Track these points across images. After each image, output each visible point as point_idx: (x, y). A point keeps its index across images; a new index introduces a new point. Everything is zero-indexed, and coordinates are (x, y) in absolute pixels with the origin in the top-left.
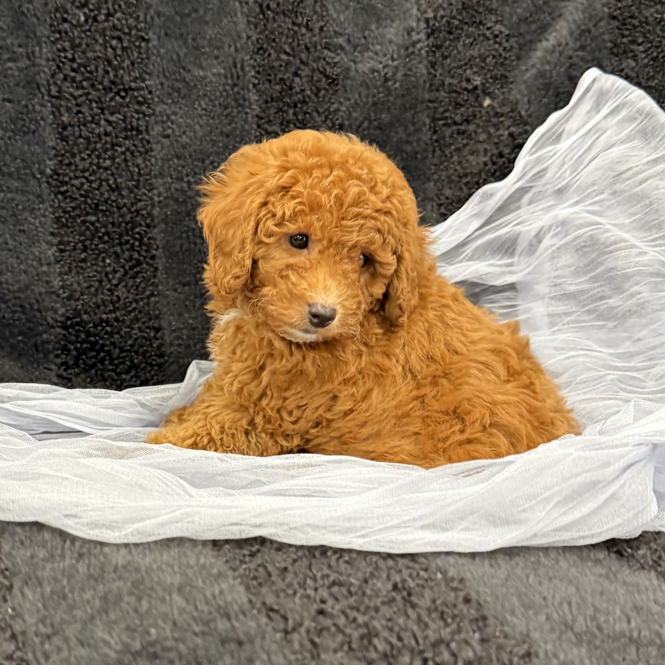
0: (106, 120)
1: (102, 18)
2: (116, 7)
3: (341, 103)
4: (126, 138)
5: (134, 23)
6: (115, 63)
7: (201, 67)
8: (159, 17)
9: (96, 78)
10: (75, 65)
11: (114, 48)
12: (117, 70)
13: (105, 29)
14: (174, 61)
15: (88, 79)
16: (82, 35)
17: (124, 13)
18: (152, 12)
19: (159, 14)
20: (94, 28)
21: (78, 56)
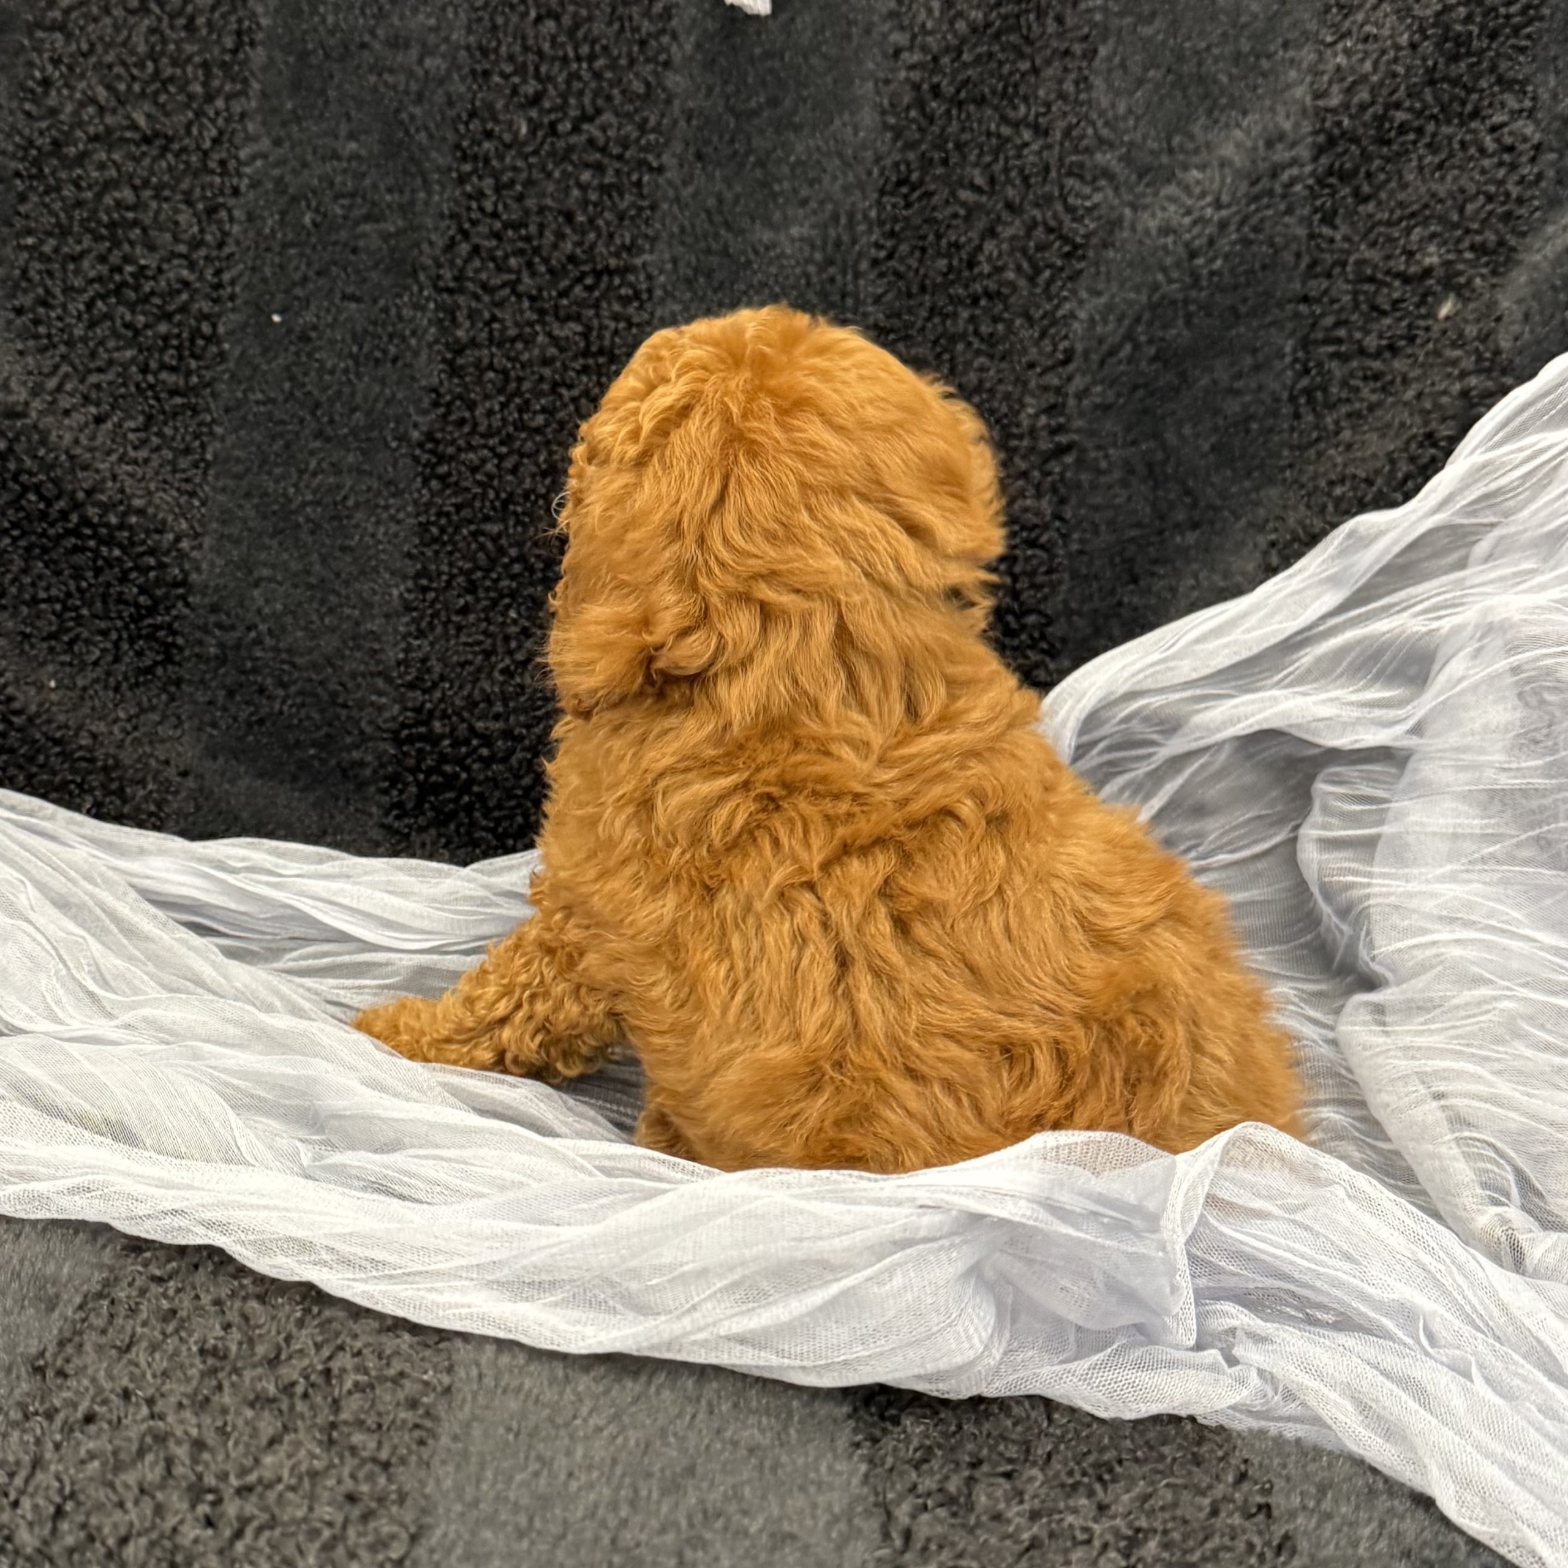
0: (549, 335)
1: (565, 126)
2: (600, 102)
3: (1081, 302)
4: (585, 370)
5: (635, 134)
6: (581, 218)
7: (769, 224)
8: (689, 120)
9: (536, 251)
10: (498, 225)
11: (584, 188)
12: (583, 233)
13: (570, 149)
14: (708, 213)
15: (521, 252)
16: (520, 163)
17: (617, 114)
18: (676, 109)
19: (689, 115)
20: (547, 147)
21: (506, 207)
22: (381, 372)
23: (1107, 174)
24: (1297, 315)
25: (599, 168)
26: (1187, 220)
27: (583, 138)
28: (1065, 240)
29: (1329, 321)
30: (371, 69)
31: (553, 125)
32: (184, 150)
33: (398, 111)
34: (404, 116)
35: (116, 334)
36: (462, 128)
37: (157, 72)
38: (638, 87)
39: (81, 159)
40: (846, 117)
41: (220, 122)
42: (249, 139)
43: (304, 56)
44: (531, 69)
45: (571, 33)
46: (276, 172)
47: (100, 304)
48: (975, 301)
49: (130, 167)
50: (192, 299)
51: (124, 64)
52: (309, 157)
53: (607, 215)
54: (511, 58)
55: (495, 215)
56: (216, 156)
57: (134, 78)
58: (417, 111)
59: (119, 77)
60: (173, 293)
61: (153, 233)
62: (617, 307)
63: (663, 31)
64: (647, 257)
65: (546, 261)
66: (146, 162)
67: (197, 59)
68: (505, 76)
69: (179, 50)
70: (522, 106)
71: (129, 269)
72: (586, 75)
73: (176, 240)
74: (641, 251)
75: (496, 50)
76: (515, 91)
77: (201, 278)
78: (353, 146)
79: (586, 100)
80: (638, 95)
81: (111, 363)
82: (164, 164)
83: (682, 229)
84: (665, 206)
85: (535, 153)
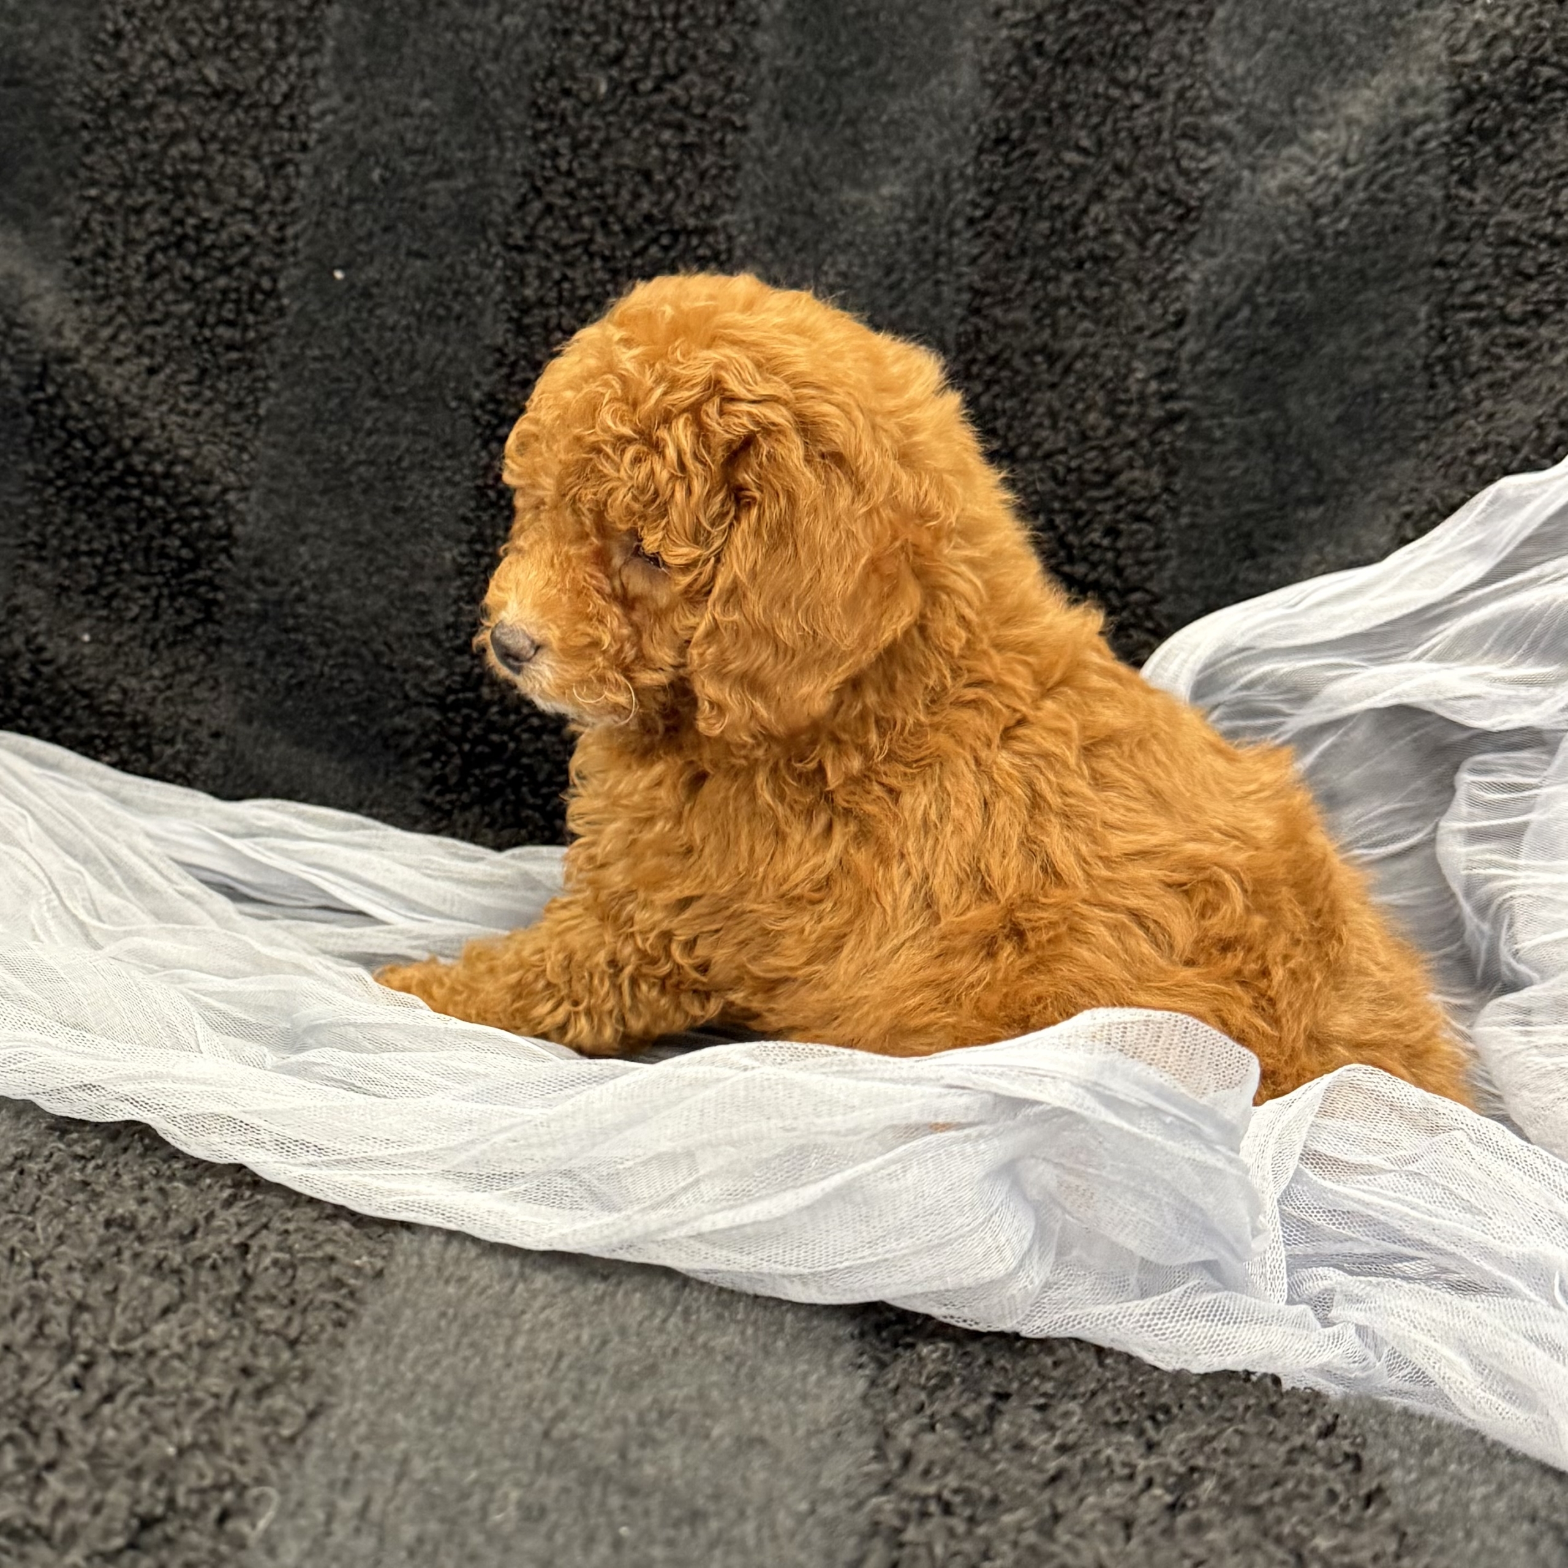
1: (647, 85)
2: (684, 61)
3: (1194, 264)
5: (719, 94)
6: (659, 177)
7: (857, 183)
8: (776, 80)
9: (612, 210)
10: (572, 184)
11: (663, 147)
12: (661, 193)
13: (651, 109)
14: (794, 174)
15: (596, 211)
16: (598, 122)
17: (701, 74)
18: (764, 67)
19: (777, 74)
20: (626, 107)
21: (582, 166)
22: (442, 330)
23: (1224, 136)
24: (1432, 279)
25: (681, 128)
26: (1311, 180)
27: (665, 97)
28: (1178, 202)
29: (1468, 285)
30: (447, 27)
31: (634, 84)
32: (254, 106)
33: (473, 68)
34: (480, 74)
35: (174, 287)
36: (538, 85)
37: (230, 29)
38: (725, 46)
39: (150, 110)
40: (943, 76)
41: (292, 78)
42: (321, 95)
43: (380, 13)
44: (613, 29)
46: (347, 128)
47: (159, 256)
48: (1080, 265)
49: (198, 120)
50: (253, 253)
51: (199, 20)
52: (381, 114)
53: (688, 175)
54: (593, 17)
55: (570, 173)
56: (285, 112)
57: (207, 34)
58: (494, 68)
59: (191, 32)
60: (235, 246)
61: (217, 186)
64: (727, 217)
65: (621, 220)
66: (215, 116)
67: (272, 16)
68: (586, 35)
70: (602, 66)
71: (191, 221)
72: (670, 34)
73: (241, 194)
74: (722, 211)
75: (578, 10)
76: (596, 48)
77: (264, 232)
78: (426, 103)
79: (670, 59)
80: (723, 55)
81: (168, 315)
82: (232, 119)
83: (766, 189)
84: (748, 166)
85: (614, 112)
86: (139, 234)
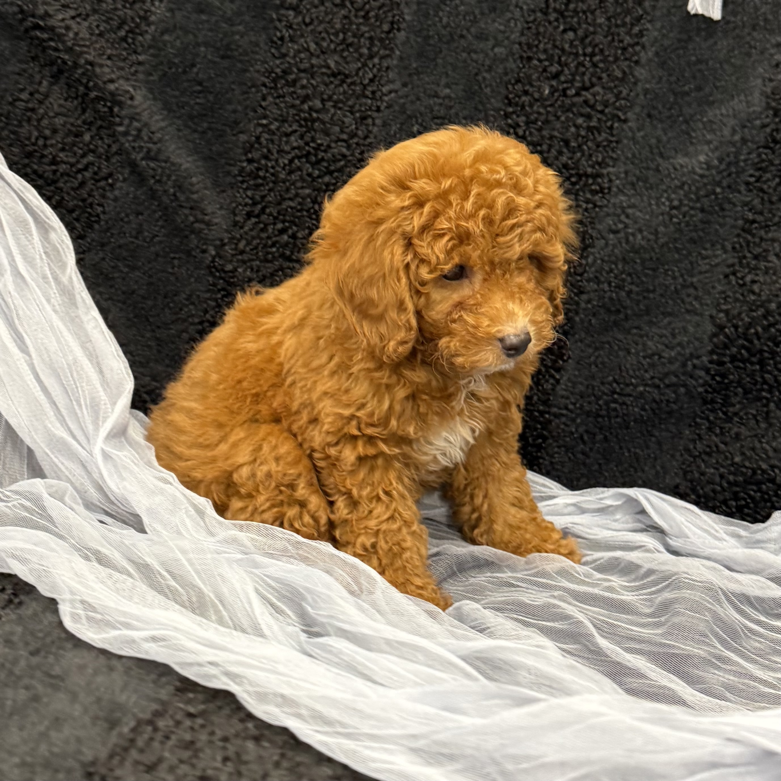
1: (572, 92)
2: (594, 80)
5: (613, 100)
6: (573, 144)
8: (645, 95)
11: (577, 127)
12: (574, 153)
13: (573, 105)
14: (651, 147)
16: (542, 110)
17: (603, 88)
18: (639, 88)
19: (646, 92)
20: (559, 103)
21: (531, 134)
25: (589, 117)
27: (581, 99)
30: (464, 50)
32: (353, 83)
33: (477, 74)
34: (480, 78)
35: (302, 179)
36: (510, 87)
37: (344, 39)
38: (618, 74)
39: (295, 82)
41: (375, 70)
42: (390, 81)
43: (427, 38)
44: (556, 58)
45: (582, 40)
46: (402, 101)
47: (296, 161)
49: (322, 88)
50: (346, 166)
51: (328, 33)
52: (421, 95)
53: (589, 144)
54: (545, 51)
56: (370, 89)
57: (332, 41)
58: (487, 75)
59: (323, 39)
60: (335, 160)
61: (329, 126)
62: (589, 196)
63: (637, 44)
64: (611, 169)
66: (332, 87)
67: (367, 35)
68: (540, 61)
69: (358, 29)
70: (548, 78)
71: (312, 145)
72: (588, 64)
73: (342, 132)
74: (607, 166)
75: (537, 46)
76: (545, 70)
77: (353, 155)
78: (447, 91)
79: (586, 78)
80: (617, 78)
81: (297, 195)
82: (341, 90)
83: (634, 156)
84: (625, 141)
85: (551, 105)
86: (287, 148)
